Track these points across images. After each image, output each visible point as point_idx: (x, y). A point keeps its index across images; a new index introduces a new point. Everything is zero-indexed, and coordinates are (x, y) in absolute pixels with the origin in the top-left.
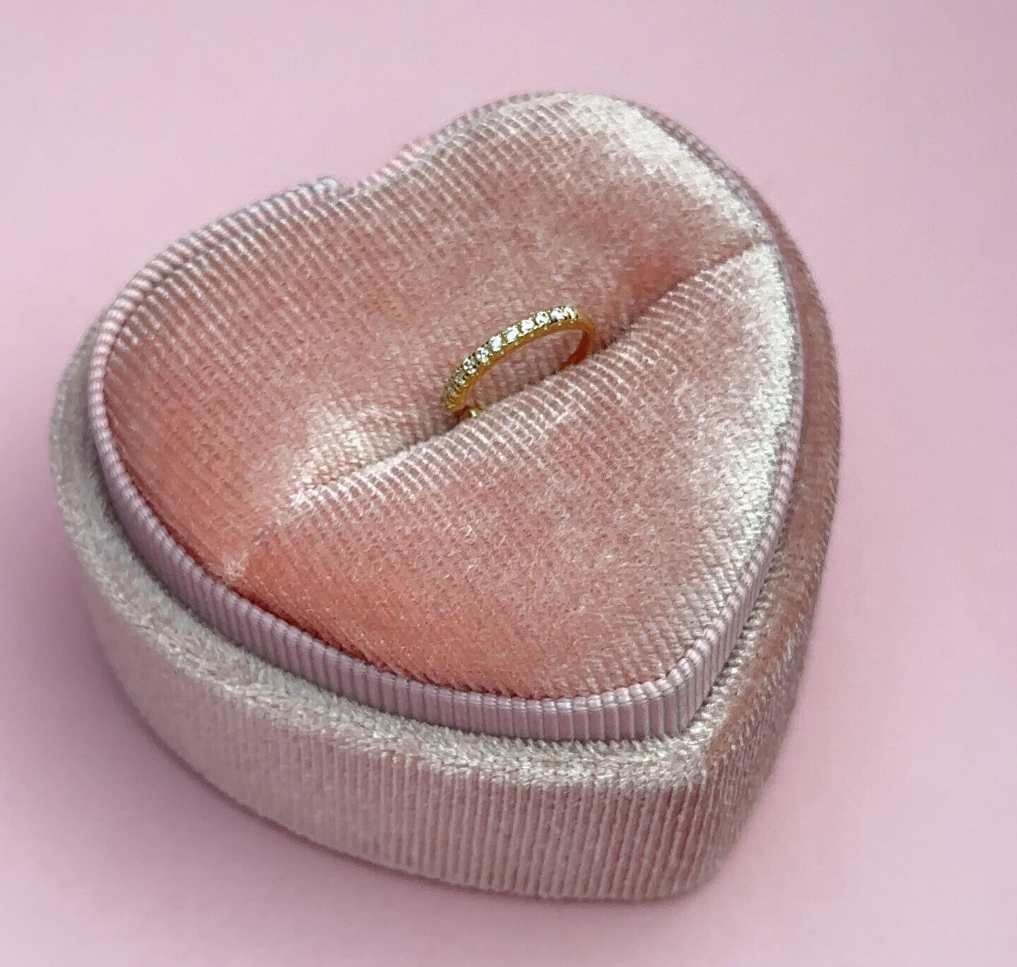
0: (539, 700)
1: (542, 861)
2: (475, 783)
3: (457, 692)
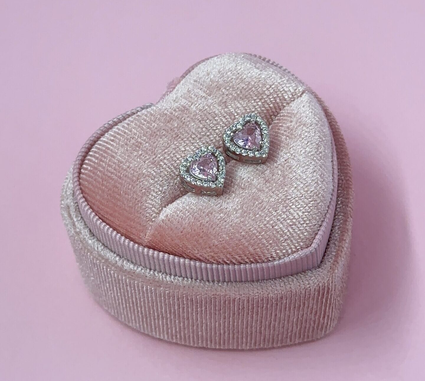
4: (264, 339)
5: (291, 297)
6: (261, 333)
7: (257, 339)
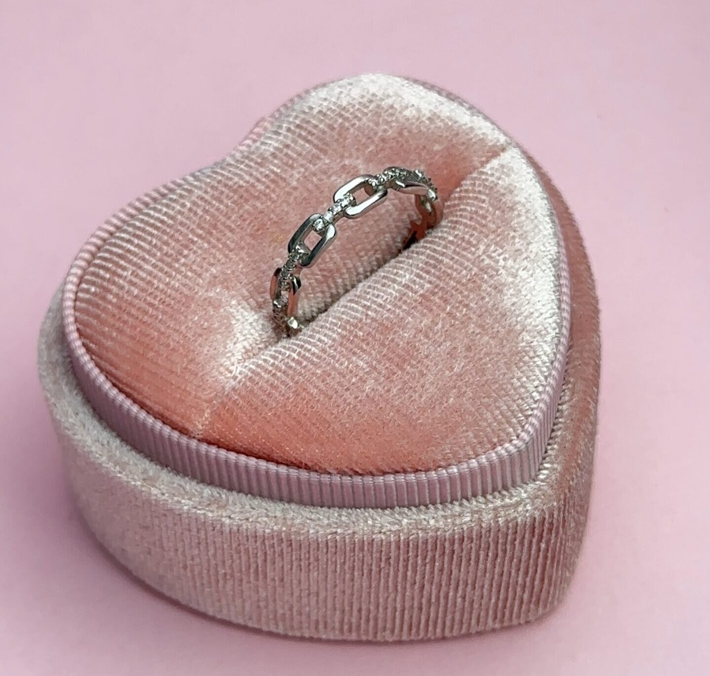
0: (435, 470)
1: (447, 604)
2: (398, 542)
3: (375, 478)
4: (427, 621)
5: (481, 537)
6: (420, 609)
7: (414, 620)
